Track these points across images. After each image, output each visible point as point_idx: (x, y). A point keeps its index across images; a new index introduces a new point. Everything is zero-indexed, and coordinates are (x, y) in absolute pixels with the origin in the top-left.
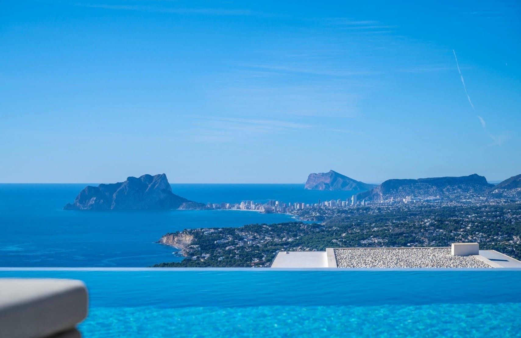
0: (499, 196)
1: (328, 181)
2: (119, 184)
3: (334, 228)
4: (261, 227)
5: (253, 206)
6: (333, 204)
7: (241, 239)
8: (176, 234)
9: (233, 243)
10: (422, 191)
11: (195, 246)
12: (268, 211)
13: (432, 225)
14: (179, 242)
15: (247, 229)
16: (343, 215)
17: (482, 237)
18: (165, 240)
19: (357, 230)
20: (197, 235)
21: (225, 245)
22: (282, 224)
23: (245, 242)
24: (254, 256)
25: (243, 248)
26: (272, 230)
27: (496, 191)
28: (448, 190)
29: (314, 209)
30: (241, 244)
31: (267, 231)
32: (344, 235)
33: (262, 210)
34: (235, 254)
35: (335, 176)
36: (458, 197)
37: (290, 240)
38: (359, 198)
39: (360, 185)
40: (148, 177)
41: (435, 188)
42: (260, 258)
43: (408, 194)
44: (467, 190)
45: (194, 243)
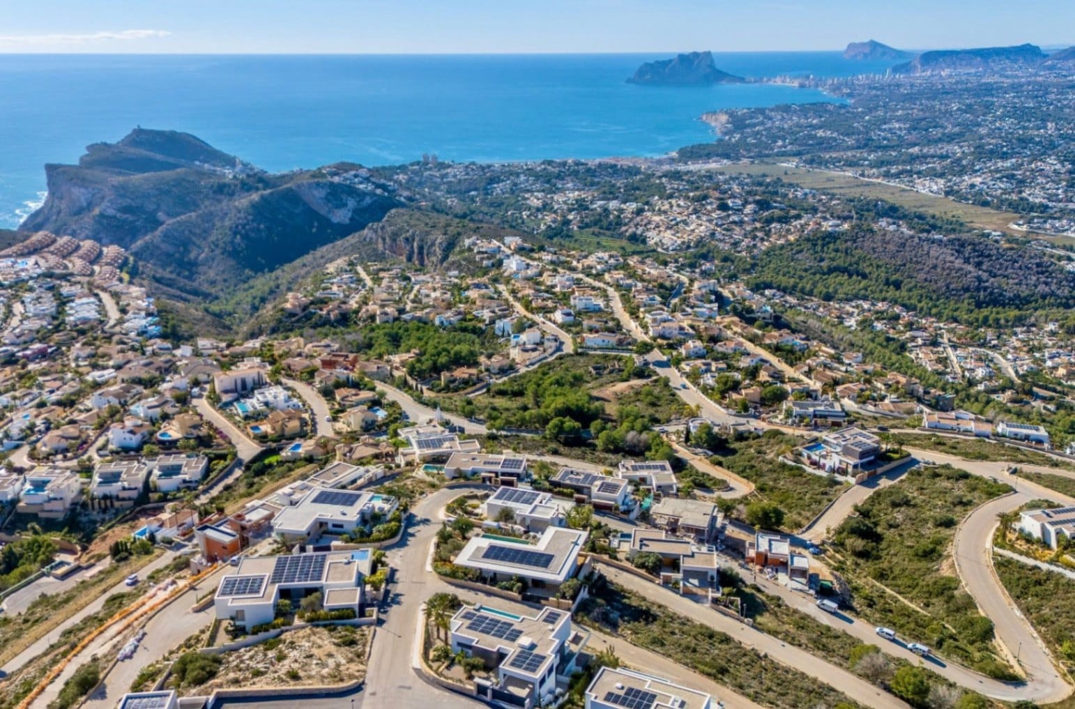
0: (1051, 68)
1: (867, 51)
2: (670, 61)
3: (860, 110)
4: (790, 107)
5: (788, 80)
6: (867, 78)
7: (770, 119)
8: (714, 113)
9: (762, 123)
10: (964, 63)
11: (729, 126)
12: (802, 86)
13: (959, 109)
14: (716, 120)
15: (777, 109)
16: (874, 92)
17: (1012, 123)
18: (704, 118)
19: (880, 113)
20: (731, 115)
21: (755, 125)
22: (811, 104)
23: (774, 122)
24: (779, 138)
25: (770, 128)
26: (801, 110)
27: (1050, 62)
28: (994, 61)
29: (846, 85)
30: (769, 124)
31: (795, 112)
32: (867, 118)
33: (796, 84)
34: (762, 135)
35: (874, 45)
36: (1004, 69)
37: (815, 122)
38: (896, 70)
39: (900, 54)
40: (696, 55)
41: (979, 59)
42: (784, 139)
43: (948, 67)
44: (1015, 61)
45: (728, 122)
